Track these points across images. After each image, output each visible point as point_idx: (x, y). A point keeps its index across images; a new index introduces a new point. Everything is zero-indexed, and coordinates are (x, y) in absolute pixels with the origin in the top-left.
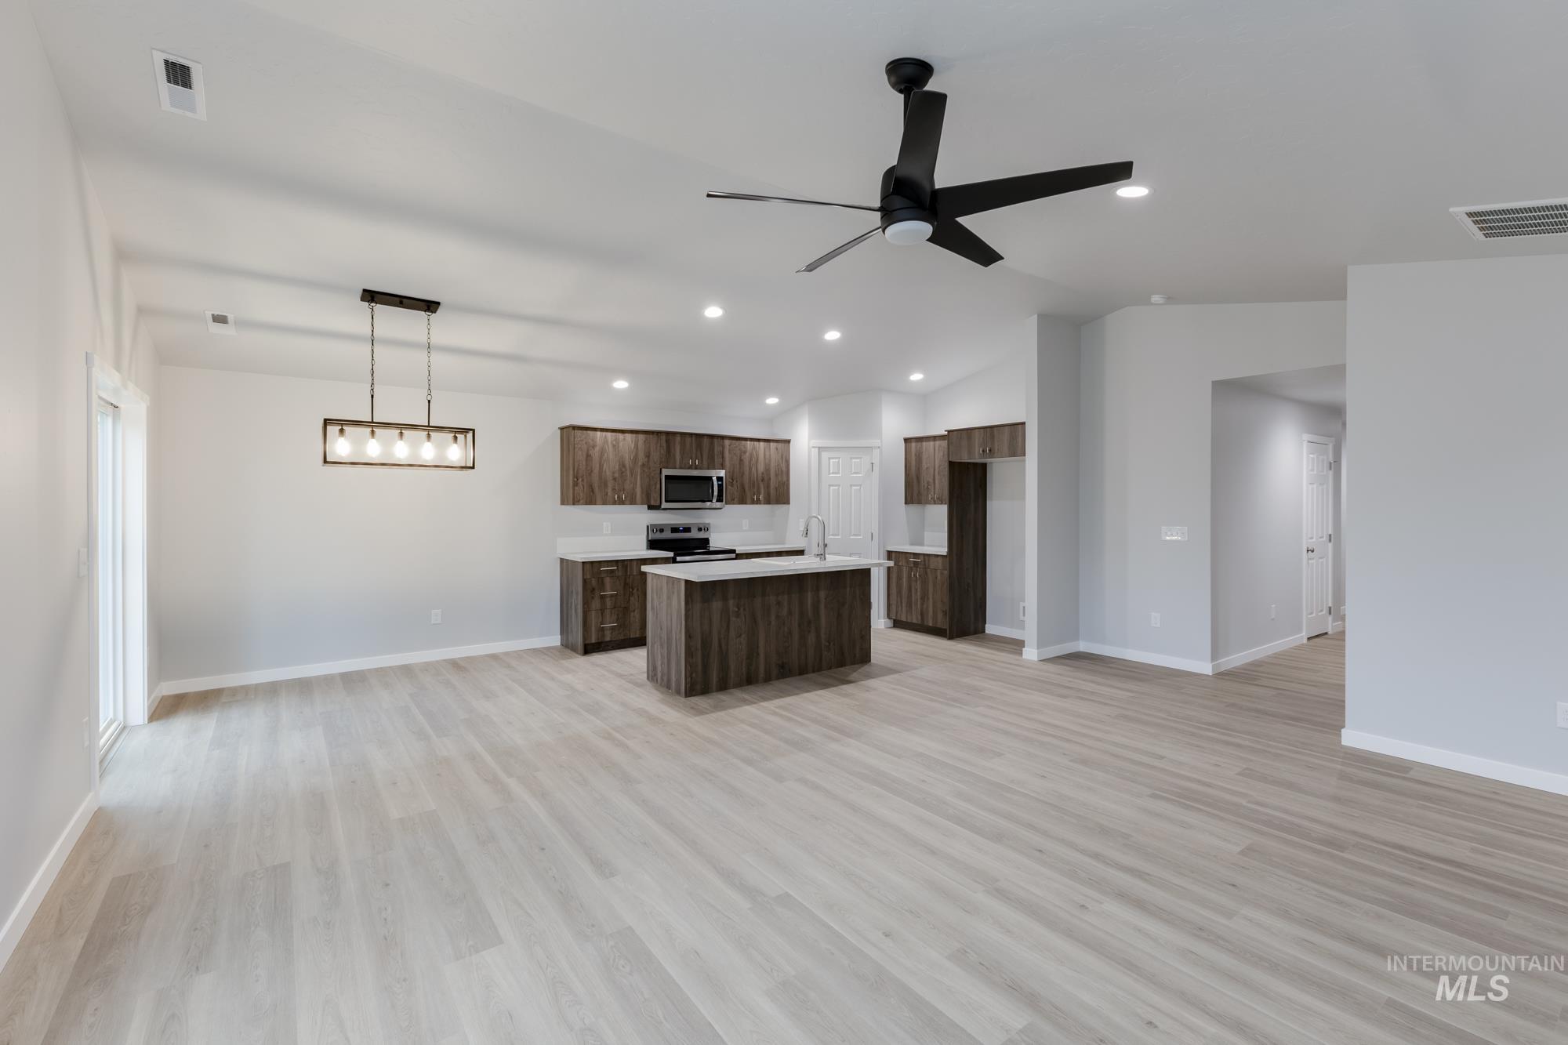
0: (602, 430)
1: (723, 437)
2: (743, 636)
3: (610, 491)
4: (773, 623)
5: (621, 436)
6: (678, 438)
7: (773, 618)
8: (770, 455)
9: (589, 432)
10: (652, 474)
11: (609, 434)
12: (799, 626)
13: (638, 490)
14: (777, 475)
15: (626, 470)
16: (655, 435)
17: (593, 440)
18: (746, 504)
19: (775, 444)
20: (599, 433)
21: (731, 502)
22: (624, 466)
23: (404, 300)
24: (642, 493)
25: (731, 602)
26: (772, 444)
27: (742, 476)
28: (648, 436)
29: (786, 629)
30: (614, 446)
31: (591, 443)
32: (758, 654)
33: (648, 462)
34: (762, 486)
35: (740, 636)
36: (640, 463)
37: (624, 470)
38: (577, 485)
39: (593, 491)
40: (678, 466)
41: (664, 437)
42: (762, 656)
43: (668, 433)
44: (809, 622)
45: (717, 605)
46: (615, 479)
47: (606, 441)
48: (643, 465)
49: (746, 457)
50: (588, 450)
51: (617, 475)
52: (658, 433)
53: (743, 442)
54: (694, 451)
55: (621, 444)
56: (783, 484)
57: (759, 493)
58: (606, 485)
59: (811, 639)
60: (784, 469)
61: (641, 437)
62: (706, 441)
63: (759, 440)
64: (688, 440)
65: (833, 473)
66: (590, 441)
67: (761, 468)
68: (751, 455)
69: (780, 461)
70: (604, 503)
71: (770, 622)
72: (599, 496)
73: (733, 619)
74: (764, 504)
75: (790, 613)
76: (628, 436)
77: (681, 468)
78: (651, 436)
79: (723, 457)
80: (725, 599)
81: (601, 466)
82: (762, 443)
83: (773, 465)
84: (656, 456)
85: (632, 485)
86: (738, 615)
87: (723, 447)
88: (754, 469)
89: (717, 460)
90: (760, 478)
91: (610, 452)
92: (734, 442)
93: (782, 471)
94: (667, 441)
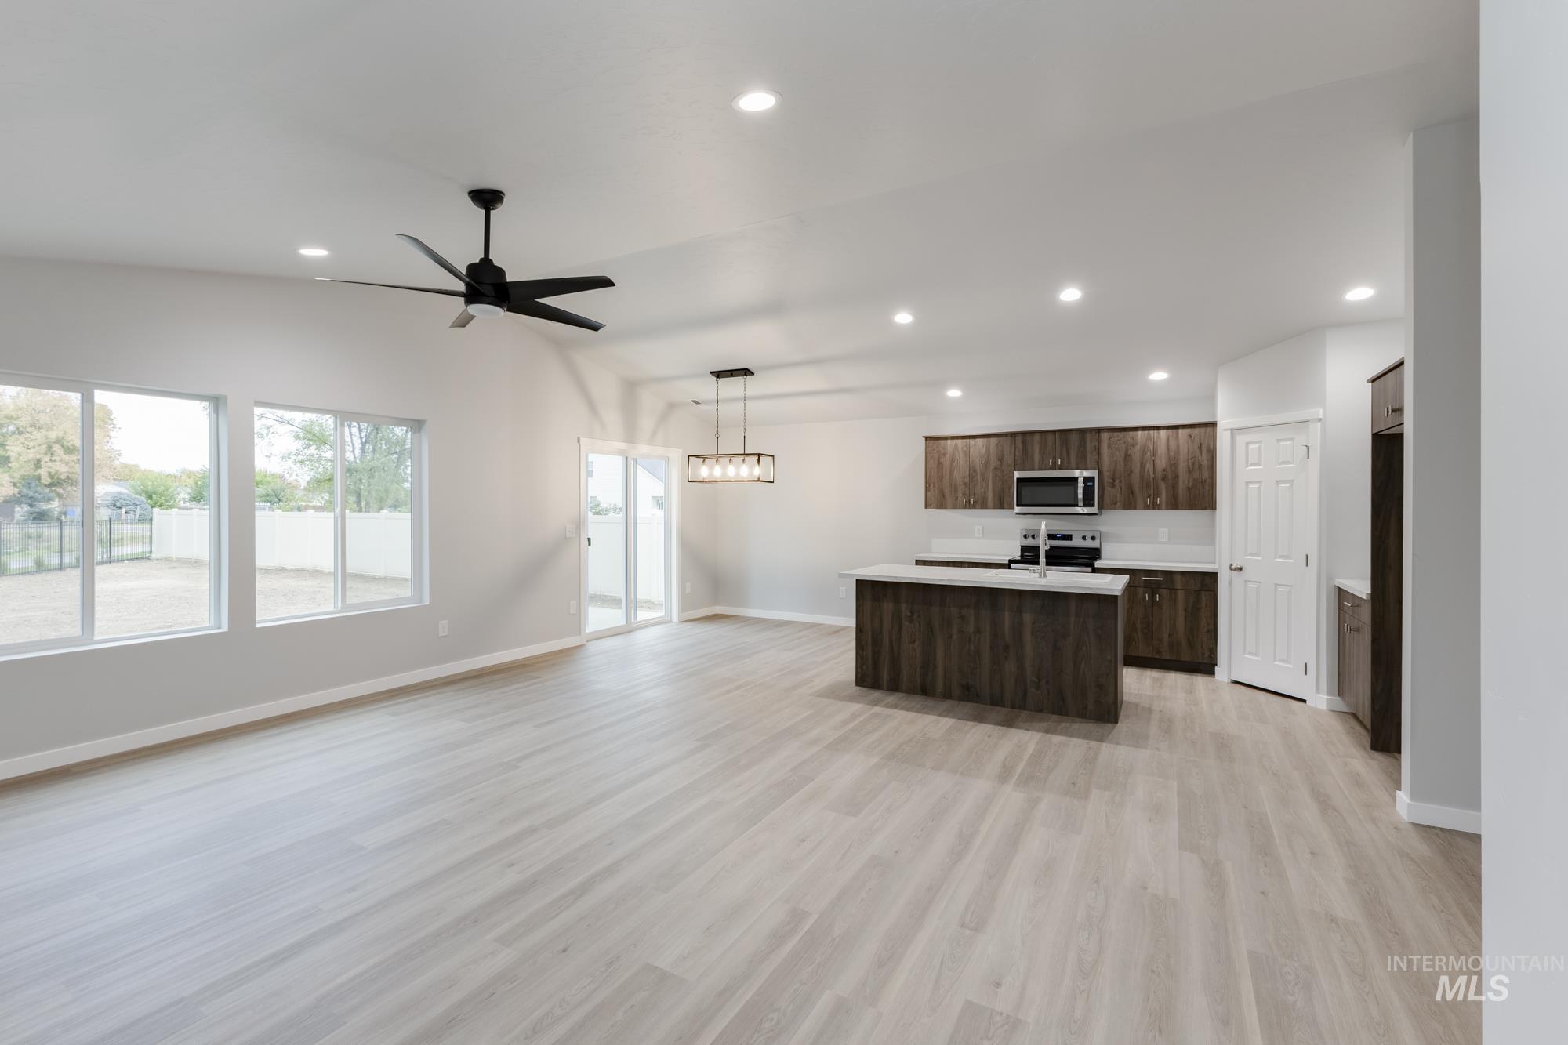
0: (953, 438)
1: (1099, 430)
2: (917, 643)
3: (960, 494)
4: (955, 637)
5: (972, 442)
6: (1037, 437)
7: (955, 631)
8: (1178, 447)
9: (940, 441)
10: (1006, 478)
11: (960, 441)
12: (991, 648)
13: (990, 495)
14: (1190, 471)
15: (977, 474)
16: (1009, 438)
17: (944, 448)
18: (1135, 508)
19: (1188, 431)
20: (949, 441)
21: (1114, 506)
22: (975, 471)
23: (733, 372)
24: (994, 496)
25: (903, 606)
26: (1180, 431)
27: (1129, 475)
28: (1001, 439)
29: (972, 648)
30: (965, 452)
31: (942, 451)
32: (935, 666)
33: (1001, 465)
34: (1163, 486)
35: (914, 642)
36: (992, 467)
37: (974, 474)
38: (929, 491)
39: (944, 496)
40: (1037, 467)
41: (1019, 439)
42: (940, 671)
43: (1024, 434)
44: (1007, 647)
45: (888, 606)
46: (965, 484)
47: (956, 447)
48: (996, 468)
49: (1136, 453)
50: (939, 458)
51: (967, 480)
52: (1013, 434)
53: (1131, 433)
54: (1058, 448)
55: (971, 450)
56: (1203, 482)
57: (1157, 494)
58: (956, 490)
59: (1010, 667)
60: (1205, 463)
61: (993, 440)
62: (1074, 437)
63: (1158, 428)
64: (1050, 437)
65: (1252, 465)
66: (941, 449)
67: (1162, 462)
68: (1144, 449)
69: (1198, 451)
70: (955, 507)
71: (951, 636)
72: (949, 501)
73: (906, 623)
74: (1167, 509)
75: (978, 631)
76: (979, 441)
77: (1040, 470)
78: (1005, 438)
79: (1099, 454)
80: (897, 601)
81: (951, 473)
82: (1163, 433)
83: (1183, 457)
84: (1009, 459)
85: (983, 490)
86: (911, 621)
87: (1100, 441)
88: (1149, 466)
89: (1091, 458)
90: (1159, 474)
91: (961, 460)
92: (1116, 434)
93: (1200, 465)
94: (1024, 442)
